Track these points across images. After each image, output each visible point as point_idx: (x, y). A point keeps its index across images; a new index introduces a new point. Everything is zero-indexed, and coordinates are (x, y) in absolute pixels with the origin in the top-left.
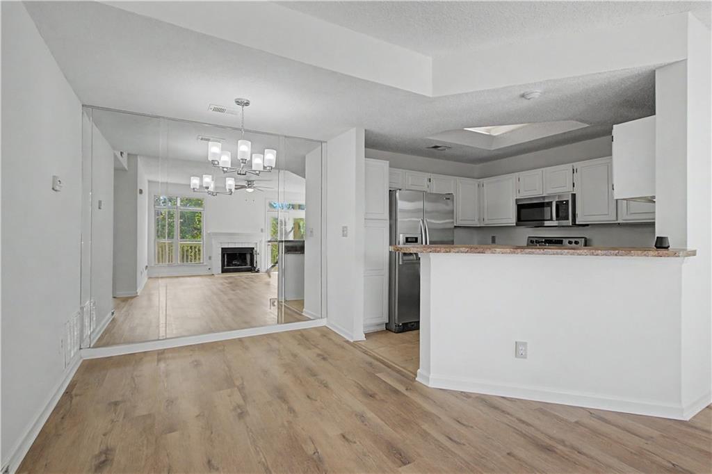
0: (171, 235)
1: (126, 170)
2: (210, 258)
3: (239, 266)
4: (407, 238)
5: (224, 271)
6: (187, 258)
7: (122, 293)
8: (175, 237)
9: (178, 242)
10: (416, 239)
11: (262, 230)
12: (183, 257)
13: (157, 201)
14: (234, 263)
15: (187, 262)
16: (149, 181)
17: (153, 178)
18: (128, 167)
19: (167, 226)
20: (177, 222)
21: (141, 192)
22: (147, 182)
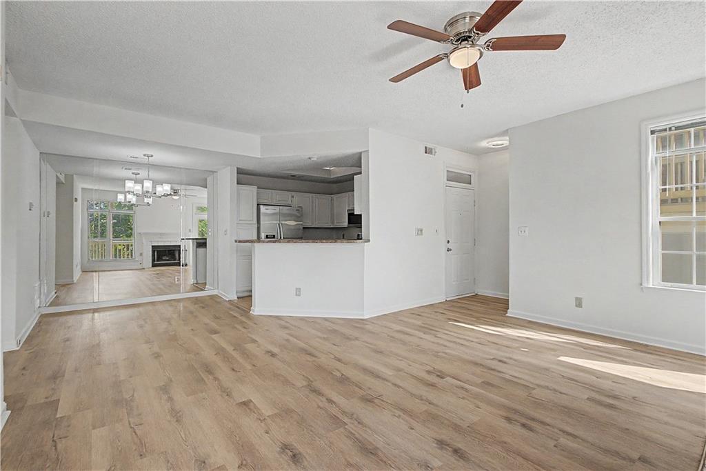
0: (103, 234)
1: (63, 183)
2: (141, 254)
3: (168, 260)
4: (267, 236)
5: (154, 265)
6: (120, 255)
7: (62, 282)
8: (108, 236)
9: (111, 241)
10: (274, 236)
11: (190, 230)
12: (116, 255)
13: (90, 206)
14: (164, 258)
15: (120, 257)
16: (82, 188)
17: (86, 186)
18: (65, 180)
19: (99, 226)
20: (110, 223)
21: (76, 200)
22: (80, 190)
